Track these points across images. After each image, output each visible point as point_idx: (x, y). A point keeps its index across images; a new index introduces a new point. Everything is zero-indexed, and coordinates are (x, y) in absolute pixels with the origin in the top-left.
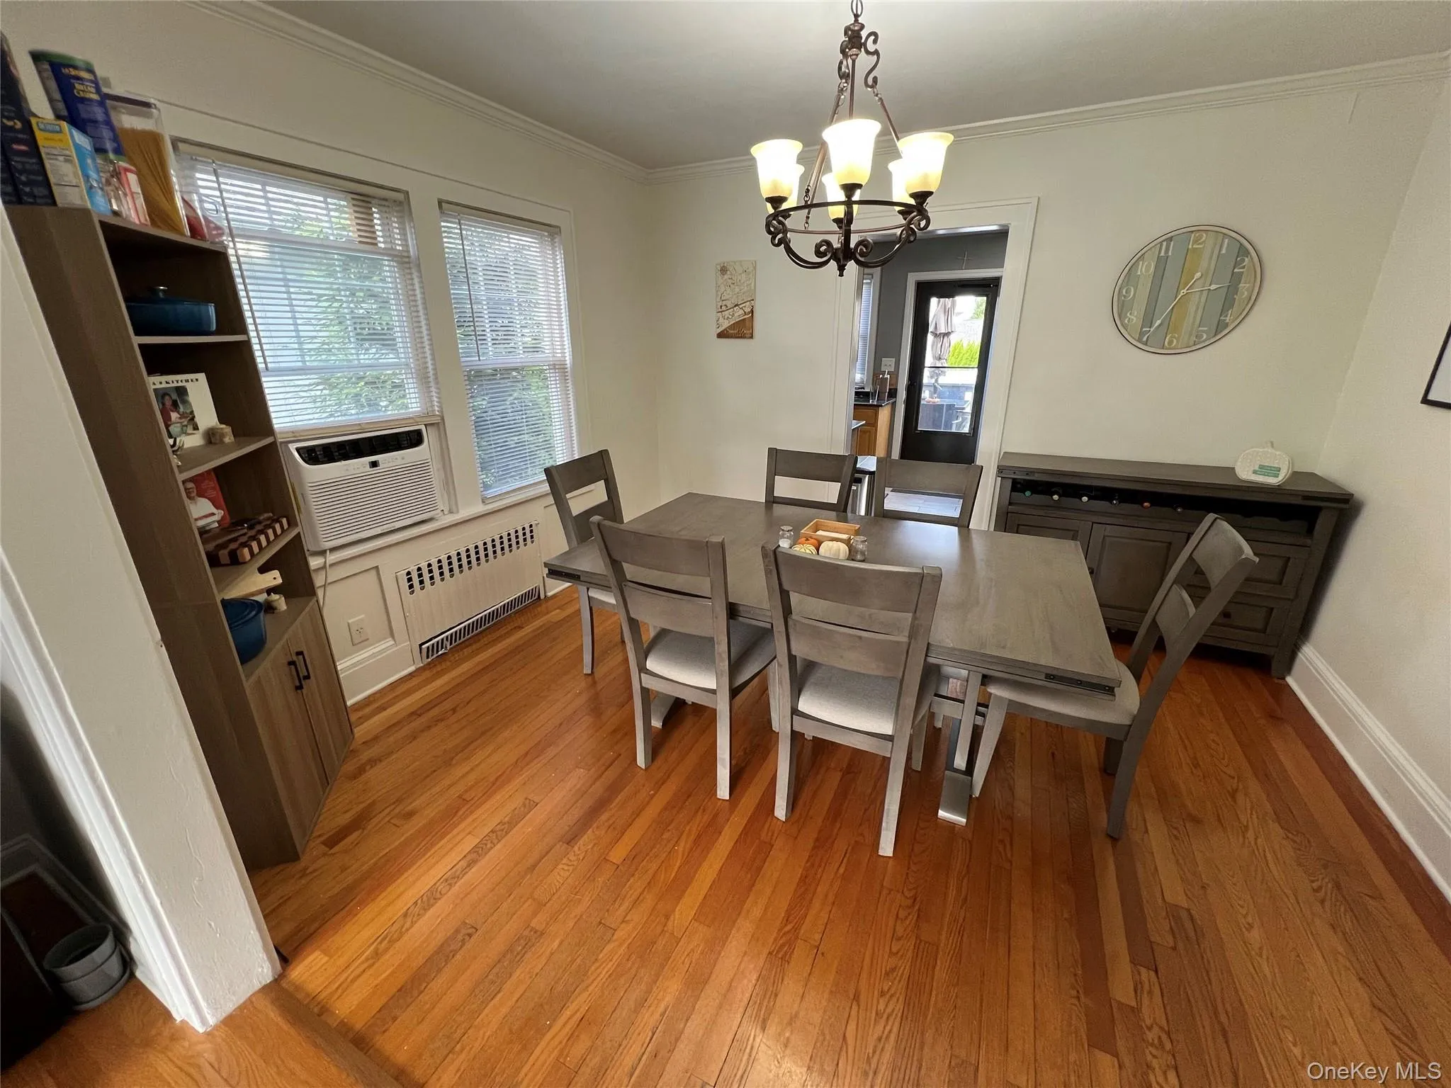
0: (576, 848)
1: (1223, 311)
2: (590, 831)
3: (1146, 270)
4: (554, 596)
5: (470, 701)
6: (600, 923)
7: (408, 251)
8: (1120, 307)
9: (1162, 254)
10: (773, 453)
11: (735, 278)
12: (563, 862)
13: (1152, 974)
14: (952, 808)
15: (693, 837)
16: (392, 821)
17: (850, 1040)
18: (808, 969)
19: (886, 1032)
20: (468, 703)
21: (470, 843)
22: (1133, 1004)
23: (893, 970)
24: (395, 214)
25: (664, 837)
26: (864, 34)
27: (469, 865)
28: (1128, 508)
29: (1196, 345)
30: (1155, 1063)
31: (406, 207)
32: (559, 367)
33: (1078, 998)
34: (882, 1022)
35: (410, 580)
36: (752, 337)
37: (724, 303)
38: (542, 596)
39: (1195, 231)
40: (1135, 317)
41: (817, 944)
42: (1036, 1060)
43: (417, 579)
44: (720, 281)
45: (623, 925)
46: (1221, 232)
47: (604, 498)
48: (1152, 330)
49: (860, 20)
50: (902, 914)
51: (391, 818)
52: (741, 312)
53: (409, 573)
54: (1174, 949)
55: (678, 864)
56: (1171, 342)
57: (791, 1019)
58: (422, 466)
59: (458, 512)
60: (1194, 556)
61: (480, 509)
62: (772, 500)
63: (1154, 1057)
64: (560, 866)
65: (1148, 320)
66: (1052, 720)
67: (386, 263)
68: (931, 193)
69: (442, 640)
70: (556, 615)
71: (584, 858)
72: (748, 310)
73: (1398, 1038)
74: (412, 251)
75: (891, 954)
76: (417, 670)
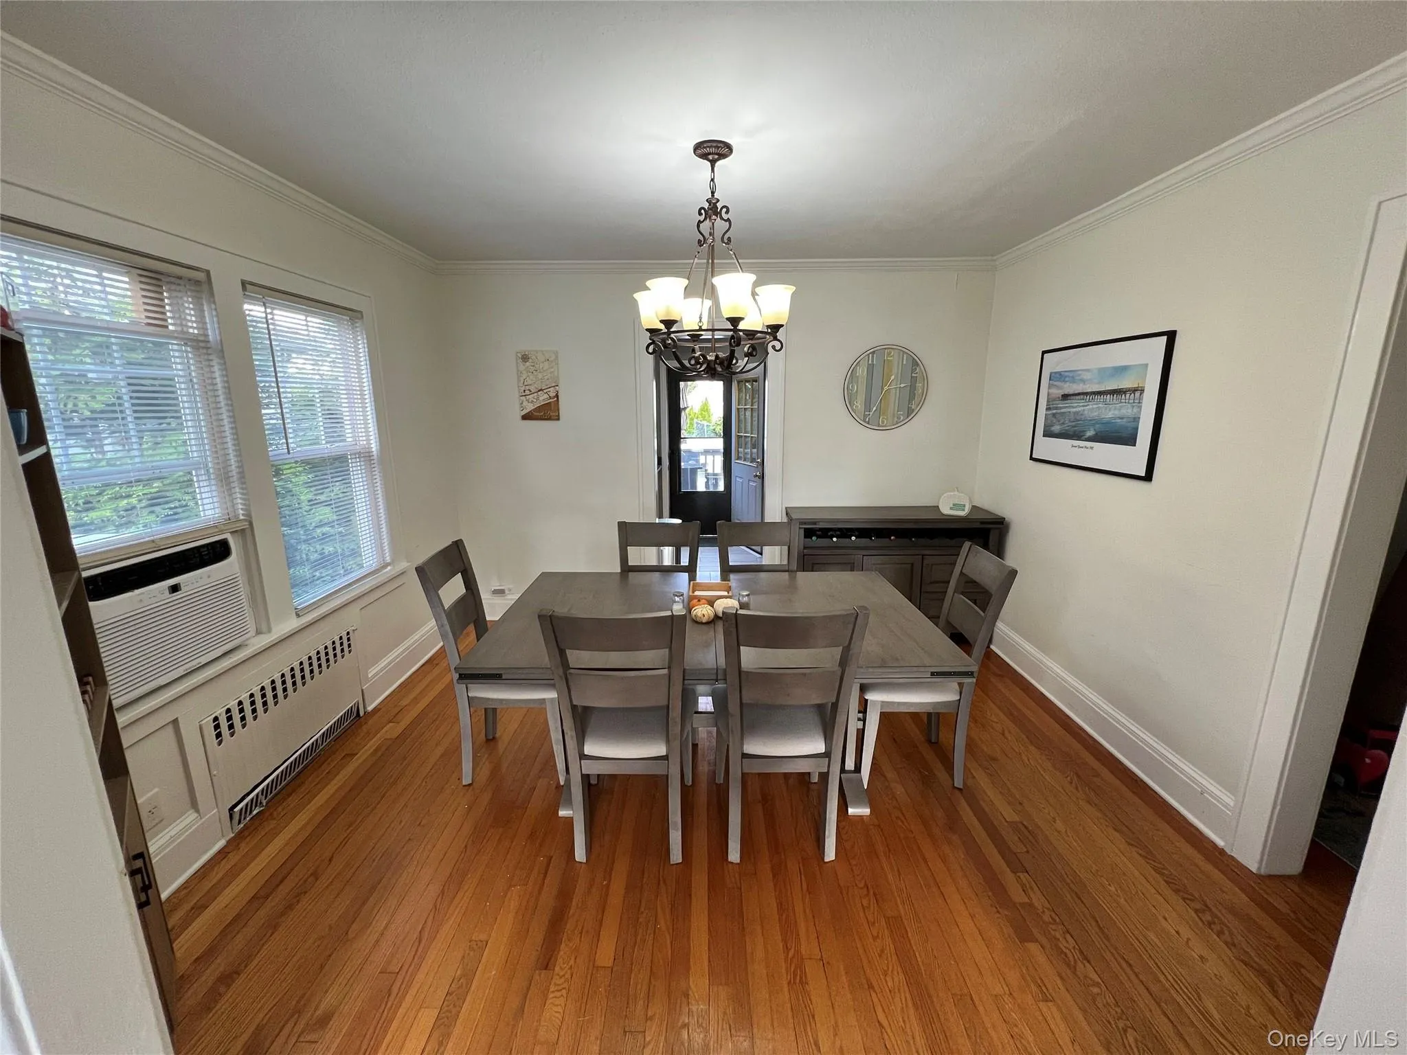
0: (557, 969)
1: (910, 401)
2: (563, 945)
3: (862, 372)
4: (376, 710)
5: (332, 857)
6: (625, 1032)
7: (207, 336)
8: (849, 399)
9: (870, 362)
10: (622, 526)
11: (537, 366)
12: (551, 990)
13: (1026, 874)
14: (858, 804)
15: (668, 911)
16: (301, 1039)
17: (885, 1023)
18: (824, 981)
19: (904, 1002)
20: (330, 860)
21: (428, 1018)
22: (1027, 900)
23: (882, 951)
24: (189, 293)
25: (641, 920)
26: (719, 205)
27: (441, 1044)
28: (883, 542)
29: (897, 424)
30: (1058, 936)
31: (205, 287)
32: (366, 456)
33: (998, 912)
34: (897, 995)
35: (217, 727)
36: (558, 419)
37: (527, 387)
38: (362, 713)
39: (887, 348)
40: (859, 404)
41: (819, 957)
42: (999, 970)
43: (224, 726)
44: (522, 367)
45: (649, 1022)
46: (903, 351)
47: (462, 590)
48: (871, 413)
49: (716, 195)
50: (865, 902)
51: (299, 1036)
52: (546, 396)
53: (216, 719)
54: (1028, 852)
55: (668, 942)
56: (883, 422)
57: (835, 1030)
58: (230, 583)
59: (269, 631)
60: (964, 571)
61: (293, 624)
62: (627, 569)
63: (1055, 930)
64: (551, 995)
65: (868, 407)
66: (912, 710)
67: (175, 347)
68: (782, 326)
69: (257, 795)
70: (391, 731)
71: (572, 976)
72: (552, 394)
73: (1146, 857)
74: (213, 335)
75: (875, 938)
76: (229, 842)
